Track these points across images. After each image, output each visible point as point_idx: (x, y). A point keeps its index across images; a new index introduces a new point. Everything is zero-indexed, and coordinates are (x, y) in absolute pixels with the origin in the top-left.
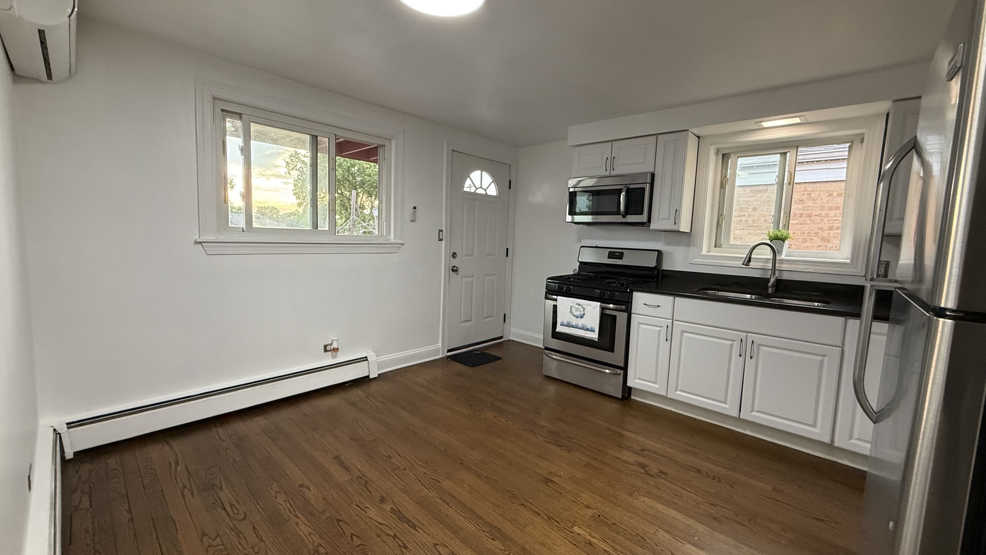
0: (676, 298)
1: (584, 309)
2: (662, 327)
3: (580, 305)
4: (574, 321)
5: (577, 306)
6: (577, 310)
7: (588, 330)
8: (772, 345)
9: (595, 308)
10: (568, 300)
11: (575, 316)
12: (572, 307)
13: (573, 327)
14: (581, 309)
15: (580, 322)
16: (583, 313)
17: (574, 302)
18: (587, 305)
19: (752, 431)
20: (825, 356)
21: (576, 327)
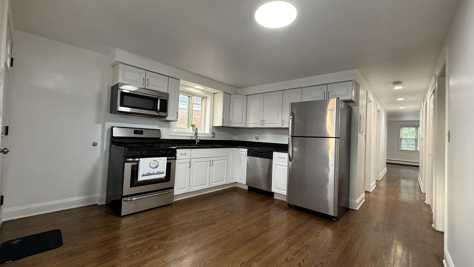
0: (192, 149)
1: (158, 162)
2: (187, 163)
3: (155, 161)
4: (152, 171)
5: (153, 162)
6: (154, 164)
7: (161, 174)
8: (218, 160)
9: (164, 161)
10: (148, 160)
11: (152, 168)
12: (150, 163)
13: (151, 174)
14: (156, 163)
15: (156, 171)
16: (157, 165)
17: (151, 160)
18: (160, 160)
19: (209, 191)
20: (225, 160)
21: (153, 174)
